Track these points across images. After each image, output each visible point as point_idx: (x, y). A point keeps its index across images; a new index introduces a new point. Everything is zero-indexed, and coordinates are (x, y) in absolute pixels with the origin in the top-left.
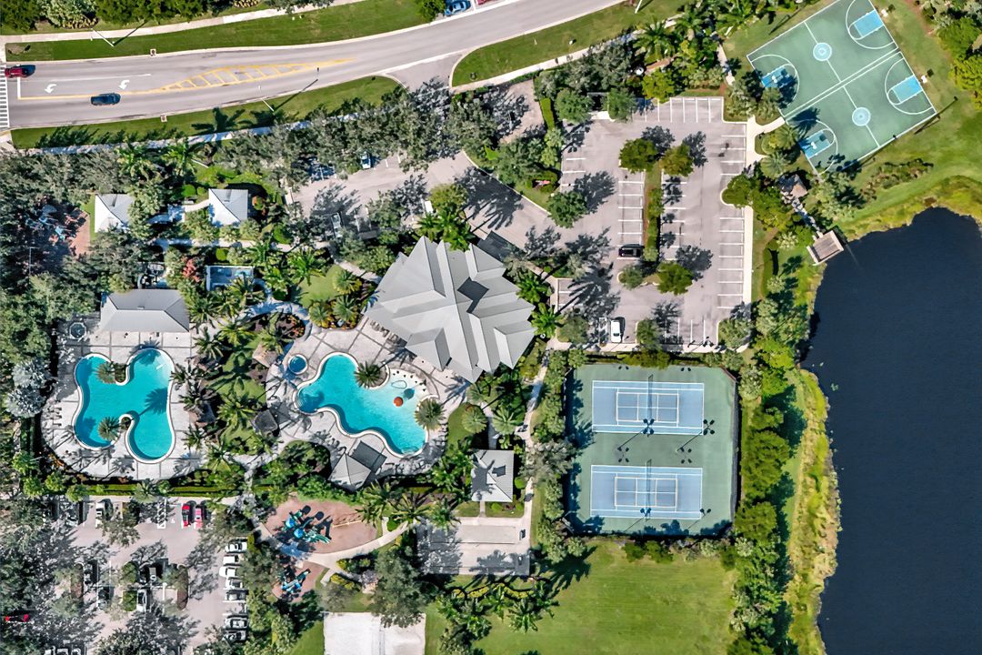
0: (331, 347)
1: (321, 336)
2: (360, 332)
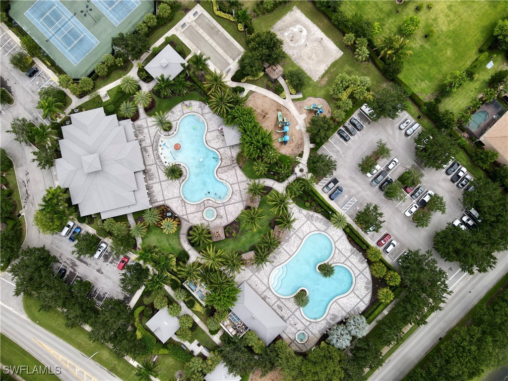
0: (185, 207)
1: (185, 217)
2: (164, 200)
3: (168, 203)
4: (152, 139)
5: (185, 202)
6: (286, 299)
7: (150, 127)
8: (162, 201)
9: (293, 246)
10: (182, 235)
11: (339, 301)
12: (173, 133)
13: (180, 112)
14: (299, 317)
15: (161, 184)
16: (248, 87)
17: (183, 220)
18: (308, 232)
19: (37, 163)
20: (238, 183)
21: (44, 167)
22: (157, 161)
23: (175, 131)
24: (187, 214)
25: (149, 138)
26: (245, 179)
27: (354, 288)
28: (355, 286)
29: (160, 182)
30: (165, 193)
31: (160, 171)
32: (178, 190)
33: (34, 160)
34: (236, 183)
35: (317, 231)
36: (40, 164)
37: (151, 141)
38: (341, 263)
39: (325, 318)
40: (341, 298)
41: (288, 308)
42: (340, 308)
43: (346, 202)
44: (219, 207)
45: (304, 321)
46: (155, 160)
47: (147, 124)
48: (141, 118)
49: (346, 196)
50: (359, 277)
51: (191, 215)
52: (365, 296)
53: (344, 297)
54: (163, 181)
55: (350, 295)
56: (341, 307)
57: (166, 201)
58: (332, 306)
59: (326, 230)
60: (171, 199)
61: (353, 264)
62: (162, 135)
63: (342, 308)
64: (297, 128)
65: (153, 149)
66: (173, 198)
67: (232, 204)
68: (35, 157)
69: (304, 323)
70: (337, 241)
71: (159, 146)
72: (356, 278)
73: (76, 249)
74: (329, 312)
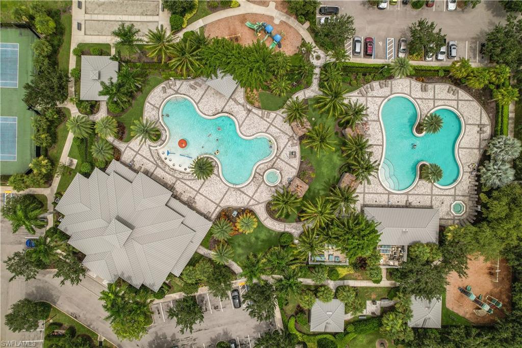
0: (243, 192)
2: (218, 205)
3: (224, 204)
4: (152, 159)
5: (239, 189)
6: (413, 188)
7: (139, 150)
8: (216, 208)
9: (376, 134)
10: (265, 222)
11: (462, 145)
12: (166, 136)
13: (153, 110)
14: (439, 194)
15: (200, 193)
16: (196, 26)
17: (253, 207)
18: (377, 109)
19: (68, 282)
20: (271, 124)
21: (78, 280)
22: (176, 175)
23: (166, 132)
24: (252, 198)
25: (149, 162)
26: (275, 115)
27: (464, 120)
28: (463, 118)
29: (198, 192)
30: (212, 198)
31: (188, 182)
32: (222, 184)
33: (63, 282)
34: (270, 126)
35: (384, 100)
36: (72, 281)
37: (153, 163)
38: (433, 108)
39: (464, 172)
40: (461, 140)
41: (423, 195)
42: (468, 150)
43: (385, 49)
44: (275, 162)
45: (447, 192)
46: (174, 176)
47: (134, 150)
48: (123, 150)
49: (381, 44)
50: (459, 106)
51: (256, 195)
52: (481, 117)
53: (463, 137)
54: (200, 189)
55: (467, 130)
56: (468, 148)
57: (221, 205)
58: (460, 155)
59: (391, 91)
60: (223, 198)
61: (444, 100)
62: (158, 148)
63: (470, 148)
64: (277, 22)
65: (160, 168)
66: (224, 197)
67: (284, 148)
68: (62, 278)
69: (450, 194)
70: (410, 92)
71: (164, 160)
72: (457, 109)
73: (181, 326)
74: (461, 163)
